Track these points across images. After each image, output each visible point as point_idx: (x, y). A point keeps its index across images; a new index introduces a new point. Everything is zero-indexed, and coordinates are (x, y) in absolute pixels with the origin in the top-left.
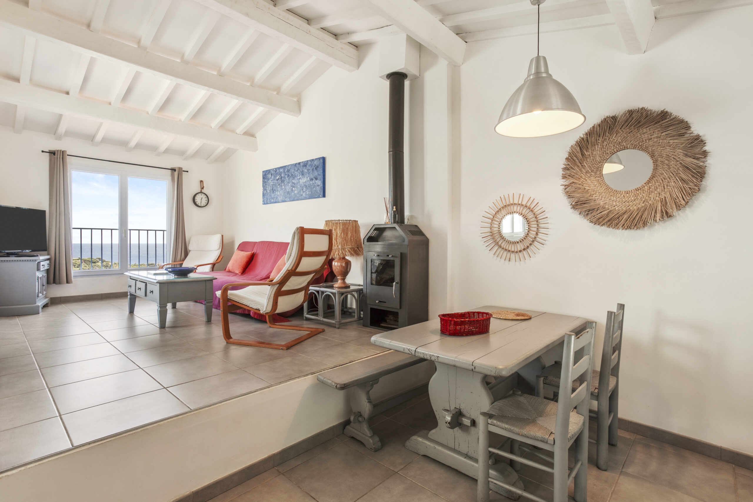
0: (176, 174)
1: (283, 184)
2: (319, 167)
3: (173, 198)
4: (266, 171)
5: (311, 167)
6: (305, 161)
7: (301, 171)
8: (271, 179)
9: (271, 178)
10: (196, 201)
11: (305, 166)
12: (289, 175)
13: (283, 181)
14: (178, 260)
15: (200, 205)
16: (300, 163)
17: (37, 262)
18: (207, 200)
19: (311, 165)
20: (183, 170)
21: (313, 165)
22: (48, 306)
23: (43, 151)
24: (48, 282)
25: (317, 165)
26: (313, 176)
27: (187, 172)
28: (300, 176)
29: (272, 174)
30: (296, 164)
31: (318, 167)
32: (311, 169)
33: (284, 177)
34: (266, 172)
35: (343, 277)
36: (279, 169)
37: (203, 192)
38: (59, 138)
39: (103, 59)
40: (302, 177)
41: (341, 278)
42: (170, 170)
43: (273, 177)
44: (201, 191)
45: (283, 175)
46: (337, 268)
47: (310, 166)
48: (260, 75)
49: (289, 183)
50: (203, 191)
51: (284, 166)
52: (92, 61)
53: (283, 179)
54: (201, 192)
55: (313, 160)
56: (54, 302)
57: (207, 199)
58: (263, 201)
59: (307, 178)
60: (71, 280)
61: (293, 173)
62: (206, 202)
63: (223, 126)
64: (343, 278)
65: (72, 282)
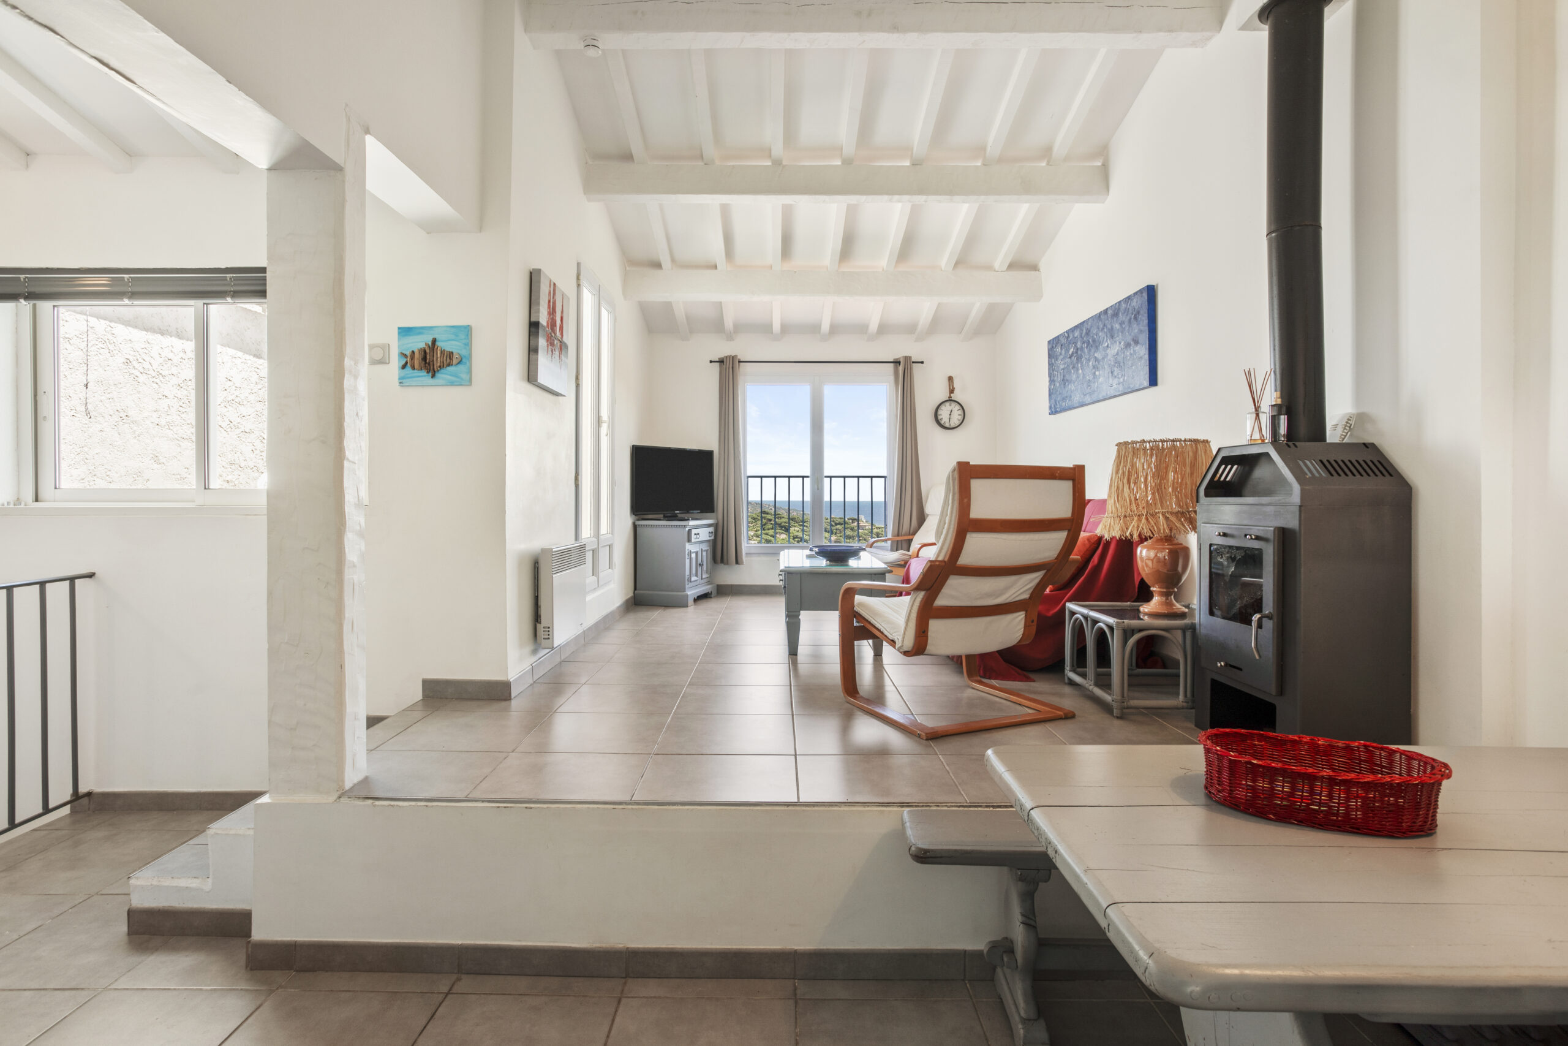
0: (901, 368)
1: (1079, 365)
2: (1141, 312)
3: (897, 416)
4: (1053, 339)
5: (1127, 315)
6: (1116, 304)
7: (1109, 329)
8: (1062, 357)
9: (1061, 354)
10: (939, 417)
11: (1117, 314)
12: (1089, 341)
13: (1079, 358)
14: (904, 532)
15: (947, 425)
16: (1107, 309)
17: (687, 529)
18: (963, 415)
19: (1126, 311)
20: (913, 360)
21: (1130, 311)
22: (711, 598)
23: (711, 362)
24: (714, 560)
25: (1136, 308)
26: (1130, 337)
27: (922, 362)
28: (1108, 340)
29: (1062, 346)
30: (1100, 314)
31: (1138, 312)
32: (1127, 320)
33: (1082, 349)
34: (1053, 343)
35: (1167, 588)
36: (1073, 331)
37: (953, 399)
38: (730, 337)
39: (739, 202)
40: (1111, 343)
41: (1158, 590)
42: (892, 365)
43: (1063, 352)
44: (950, 397)
45: (1079, 345)
46: (1147, 566)
47: (1124, 313)
48: (995, 136)
49: (1089, 360)
50: (954, 397)
51: (1080, 324)
52: (725, 210)
53: (1079, 352)
54: (950, 400)
55: (1129, 298)
56: (723, 591)
57: (960, 412)
58: (1050, 408)
59: (1120, 343)
60: (742, 559)
61: (1095, 336)
62: (961, 418)
63: (960, 262)
64: (1165, 590)
65: (742, 563)
